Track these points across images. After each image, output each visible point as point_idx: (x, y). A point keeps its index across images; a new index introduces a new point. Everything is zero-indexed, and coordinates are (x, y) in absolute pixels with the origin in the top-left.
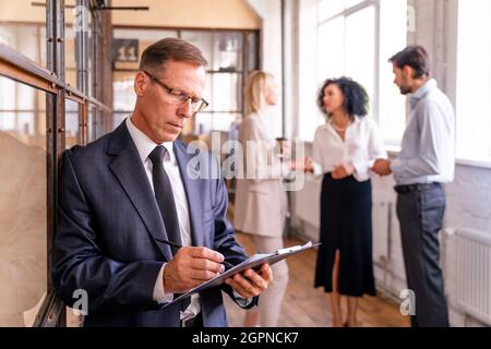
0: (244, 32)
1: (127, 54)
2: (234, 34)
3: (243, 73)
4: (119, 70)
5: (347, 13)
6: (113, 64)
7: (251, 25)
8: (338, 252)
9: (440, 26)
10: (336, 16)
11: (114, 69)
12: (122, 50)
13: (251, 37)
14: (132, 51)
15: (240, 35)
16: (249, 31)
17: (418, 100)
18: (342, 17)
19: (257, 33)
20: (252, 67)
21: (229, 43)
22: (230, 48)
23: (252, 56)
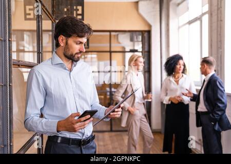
0: (142, 32)
2: (137, 33)
3: (142, 52)
5: (190, 23)
7: (146, 29)
8: (174, 135)
10: (185, 24)
13: (146, 35)
15: (141, 33)
16: (145, 31)
18: (188, 25)
19: (149, 32)
20: (146, 49)
21: (135, 37)
22: (135, 40)
23: (147, 44)
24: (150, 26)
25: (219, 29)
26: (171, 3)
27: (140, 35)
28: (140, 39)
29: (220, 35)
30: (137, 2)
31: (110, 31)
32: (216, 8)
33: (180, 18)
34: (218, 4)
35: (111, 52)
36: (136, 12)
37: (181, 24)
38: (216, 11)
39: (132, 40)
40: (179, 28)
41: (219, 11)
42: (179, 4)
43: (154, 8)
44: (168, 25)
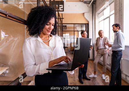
0: (86, 24)
1: (65, 28)
4: (64, 31)
5: (104, 19)
6: (62, 30)
7: (87, 23)
9: (120, 20)
10: (102, 20)
11: (63, 31)
12: (64, 27)
13: (87, 25)
14: (65, 27)
16: (87, 24)
17: (117, 33)
19: (88, 24)
20: (87, 30)
21: (83, 26)
23: (87, 28)
24: (88, 22)
25: (120, 19)
26: (96, 13)
28: (85, 27)
29: (121, 21)
30: (84, 14)
31: (74, 24)
32: (119, 11)
33: (100, 18)
34: (120, 9)
35: (74, 31)
36: (83, 17)
37: (100, 21)
38: (119, 12)
39: (82, 27)
40: (99, 22)
41: (120, 12)
42: (99, 14)
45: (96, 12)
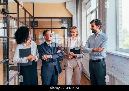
0: (67, 18)
2: (65, 19)
3: (67, 29)
4: (35, 29)
5: (91, 13)
7: (70, 17)
13: (70, 20)
14: (36, 24)
20: (70, 27)
21: (64, 21)
22: (64, 22)
23: (70, 25)
27: (67, 20)
28: (67, 23)
30: (65, 3)
31: (51, 18)
33: (87, 11)
37: (87, 14)
39: (62, 22)
40: (87, 16)
42: (87, 4)
43: (74, 6)
44: (81, 15)
45: (83, 1)
